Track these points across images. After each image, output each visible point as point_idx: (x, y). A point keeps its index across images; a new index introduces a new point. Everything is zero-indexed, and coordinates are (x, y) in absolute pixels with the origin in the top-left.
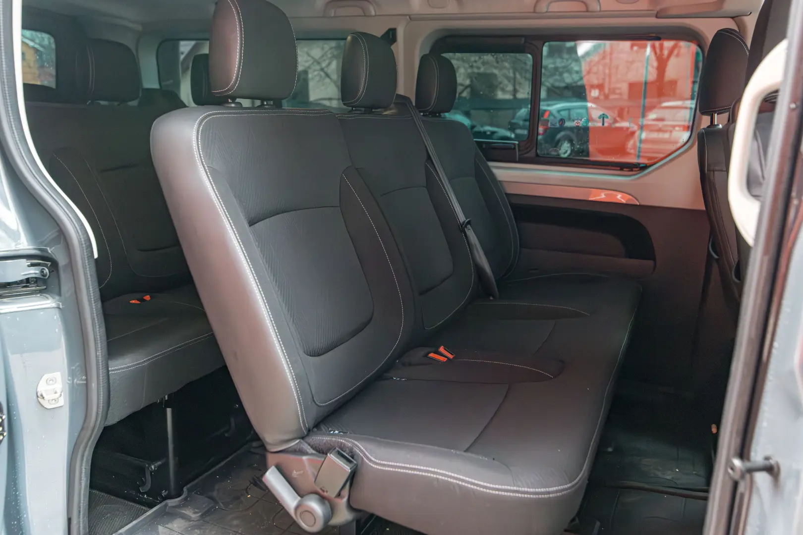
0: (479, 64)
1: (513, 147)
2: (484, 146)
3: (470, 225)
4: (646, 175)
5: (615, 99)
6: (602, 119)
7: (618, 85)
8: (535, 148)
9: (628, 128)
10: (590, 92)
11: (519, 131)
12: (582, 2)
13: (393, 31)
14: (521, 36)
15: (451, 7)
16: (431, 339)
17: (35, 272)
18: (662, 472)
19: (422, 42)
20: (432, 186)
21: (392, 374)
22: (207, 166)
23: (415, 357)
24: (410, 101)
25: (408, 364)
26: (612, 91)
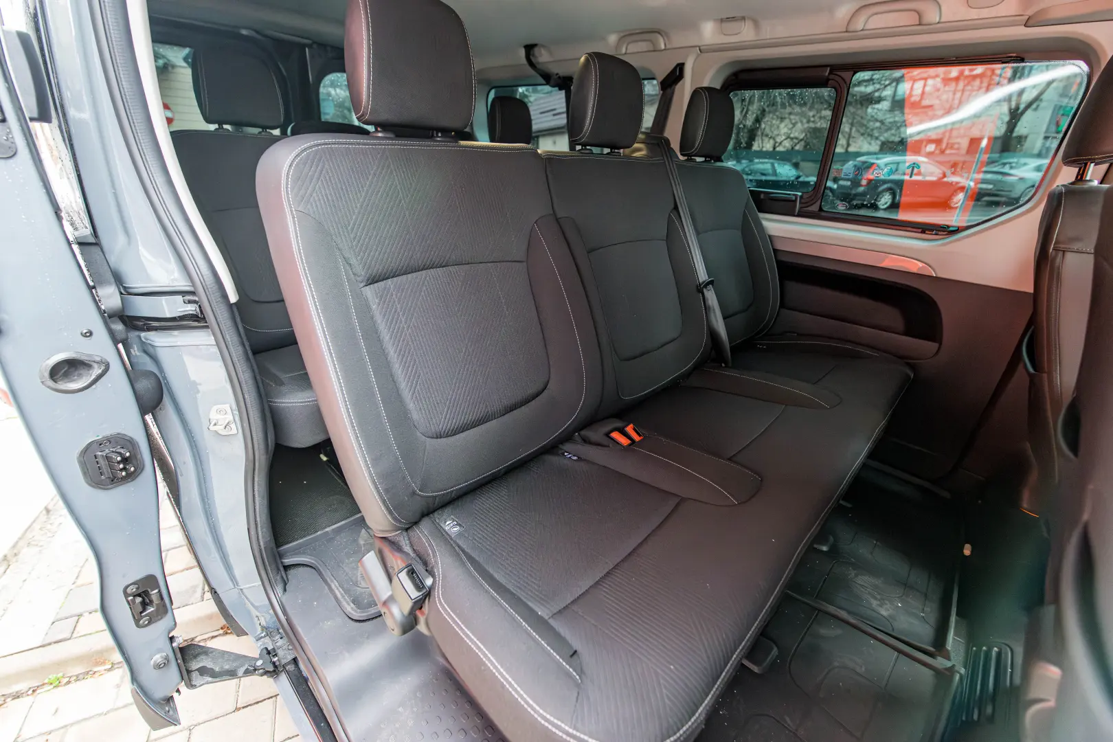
0: (817, 119)
1: (794, 198)
2: (762, 196)
3: (713, 285)
5: (951, 154)
6: (911, 169)
7: (958, 140)
8: (819, 201)
9: (957, 183)
10: (926, 146)
11: (841, 183)
12: (915, 11)
13: (681, 67)
14: (827, 66)
15: (746, 33)
16: (624, 413)
17: (191, 309)
18: (878, 603)
19: (711, 78)
20: (673, 238)
21: (567, 447)
22: (296, 210)
23: (595, 434)
24: (667, 142)
25: (586, 441)
26: (949, 146)
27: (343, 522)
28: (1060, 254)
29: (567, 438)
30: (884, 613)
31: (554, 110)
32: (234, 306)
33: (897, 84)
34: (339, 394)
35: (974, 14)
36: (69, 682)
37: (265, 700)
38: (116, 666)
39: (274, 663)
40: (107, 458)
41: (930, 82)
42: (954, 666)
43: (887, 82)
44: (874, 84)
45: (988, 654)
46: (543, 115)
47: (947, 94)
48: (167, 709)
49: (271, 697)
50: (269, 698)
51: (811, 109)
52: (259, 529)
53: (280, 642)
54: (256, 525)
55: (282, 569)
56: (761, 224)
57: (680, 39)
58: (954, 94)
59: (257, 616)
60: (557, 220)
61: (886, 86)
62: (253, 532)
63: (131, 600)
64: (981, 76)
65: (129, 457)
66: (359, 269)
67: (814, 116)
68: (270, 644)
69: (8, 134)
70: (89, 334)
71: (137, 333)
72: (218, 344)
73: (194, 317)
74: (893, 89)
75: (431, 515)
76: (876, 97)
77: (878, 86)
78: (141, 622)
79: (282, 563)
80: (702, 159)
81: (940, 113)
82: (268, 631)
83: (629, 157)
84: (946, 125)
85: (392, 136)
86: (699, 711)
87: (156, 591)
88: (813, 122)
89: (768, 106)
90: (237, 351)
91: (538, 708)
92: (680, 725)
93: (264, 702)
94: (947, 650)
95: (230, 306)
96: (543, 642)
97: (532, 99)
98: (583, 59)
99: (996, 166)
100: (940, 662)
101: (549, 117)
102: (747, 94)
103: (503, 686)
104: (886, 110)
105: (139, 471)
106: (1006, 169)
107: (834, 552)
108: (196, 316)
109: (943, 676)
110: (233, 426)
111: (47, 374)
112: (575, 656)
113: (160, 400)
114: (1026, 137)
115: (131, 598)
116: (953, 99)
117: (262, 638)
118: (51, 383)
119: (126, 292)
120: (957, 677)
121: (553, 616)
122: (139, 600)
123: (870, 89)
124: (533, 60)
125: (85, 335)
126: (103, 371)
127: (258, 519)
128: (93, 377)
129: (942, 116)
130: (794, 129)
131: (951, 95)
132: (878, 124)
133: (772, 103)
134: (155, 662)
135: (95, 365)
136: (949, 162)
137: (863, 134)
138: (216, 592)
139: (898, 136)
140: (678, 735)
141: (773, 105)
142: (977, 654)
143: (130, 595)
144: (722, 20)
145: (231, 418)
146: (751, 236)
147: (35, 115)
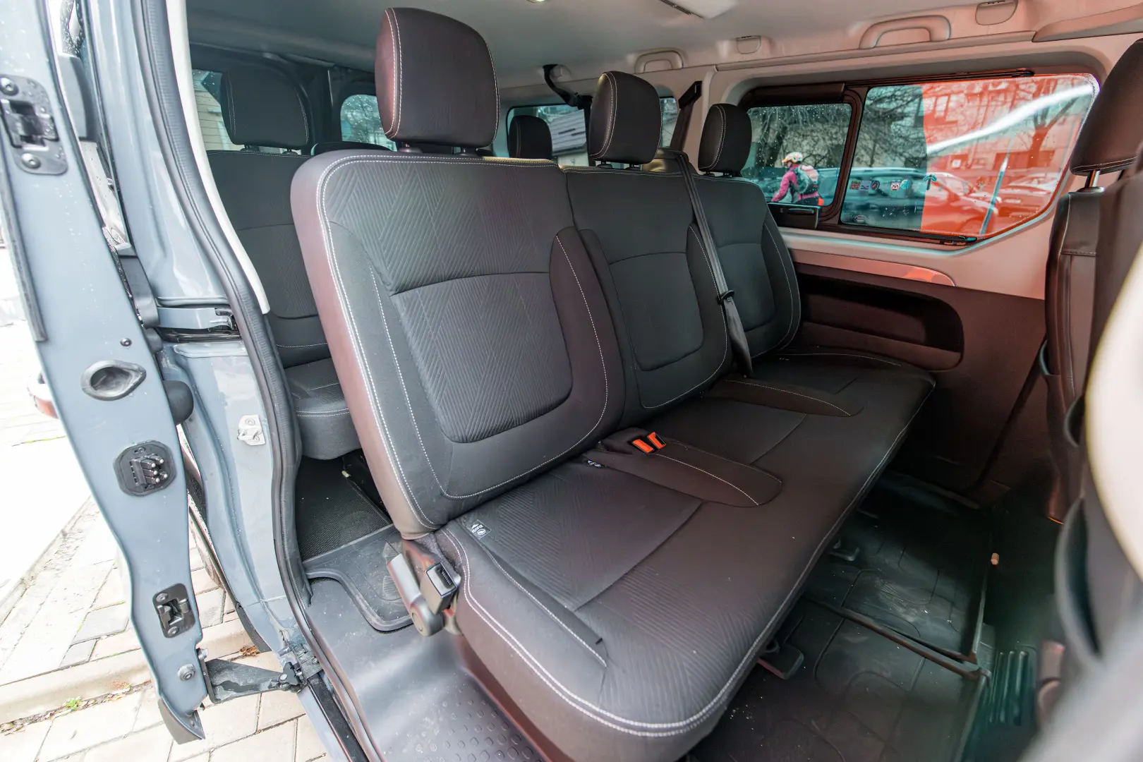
1: (813, 212)
3: (733, 297)
4: (970, 252)
5: (977, 170)
7: (984, 156)
8: (838, 214)
10: (952, 162)
12: (925, 28)
13: (698, 85)
14: (842, 82)
15: (762, 51)
16: (646, 422)
17: (223, 321)
18: (905, 610)
19: (729, 96)
20: (692, 252)
21: (590, 454)
22: (330, 222)
23: (619, 441)
24: (686, 157)
25: (610, 449)
26: (976, 161)
27: (366, 537)
28: (1068, 257)
29: (590, 446)
30: (911, 619)
31: (574, 129)
32: (265, 317)
33: (920, 100)
34: (370, 396)
35: (982, 30)
36: (87, 706)
37: (286, 722)
38: (134, 690)
39: (298, 677)
40: (143, 465)
41: (954, 98)
42: (980, 669)
43: (909, 99)
44: (896, 100)
45: (1015, 658)
46: (563, 135)
47: (971, 110)
48: (192, 722)
49: (292, 719)
50: (289, 720)
51: (834, 125)
52: (285, 539)
53: (304, 657)
54: (283, 536)
55: (306, 582)
56: (780, 237)
57: (698, 58)
58: (979, 110)
59: (281, 631)
60: (579, 232)
61: (908, 102)
62: (279, 544)
63: (160, 608)
64: (1005, 91)
65: (163, 464)
66: (389, 279)
67: (836, 133)
68: (294, 659)
69: (60, 152)
70: (128, 343)
71: (169, 345)
72: (250, 355)
73: (226, 329)
74: (916, 105)
75: (458, 520)
76: (900, 113)
77: (900, 102)
78: (169, 632)
79: (307, 576)
80: (721, 174)
81: (965, 128)
82: (292, 647)
83: (647, 172)
84: (971, 141)
85: (418, 151)
86: (721, 693)
87: (185, 600)
88: (836, 139)
89: (790, 124)
90: (268, 361)
91: (565, 690)
92: (702, 705)
93: (285, 724)
94: (974, 655)
95: (262, 317)
96: (569, 630)
97: (550, 119)
98: (601, 78)
99: (1022, 182)
100: (967, 667)
101: (568, 136)
102: (767, 110)
103: (531, 671)
104: (909, 127)
105: (171, 478)
106: (1034, 184)
107: (860, 563)
108: (228, 328)
109: (970, 680)
110: (261, 436)
111: (88, 382)
112: (601, 644)
113: (190, 412)
114: (1053, 152)
115: (161, 606)
116: (978, 115)
117: (285, 653)
118: (91, 390)
119: (162, 304)
120: (984, 680)
121: (579, 609)
122: (167, 609)
123: (893, 105)
124: (553, 81)
125: (124, 344)
126: (140, 379)
127: (285, 530)
128: (131, 385)
129: (967, 132)
130: (817, 146)
131: (975, 111)
132: (901, 141)
133: (793, 121)
134: (181, 674)
135: (133, 374)
136: (975, 177)
137: (886, 151)
138: (240, 606)
139: (922, 152)
140: (701, 714)
141: (795, 122)
142: (1004, 659)
143: (159, 604)
144: (737, 40)
145: (260, 428)
146: (771, 249)
147: (84, 134)
